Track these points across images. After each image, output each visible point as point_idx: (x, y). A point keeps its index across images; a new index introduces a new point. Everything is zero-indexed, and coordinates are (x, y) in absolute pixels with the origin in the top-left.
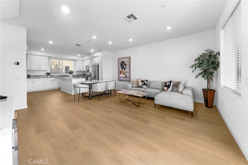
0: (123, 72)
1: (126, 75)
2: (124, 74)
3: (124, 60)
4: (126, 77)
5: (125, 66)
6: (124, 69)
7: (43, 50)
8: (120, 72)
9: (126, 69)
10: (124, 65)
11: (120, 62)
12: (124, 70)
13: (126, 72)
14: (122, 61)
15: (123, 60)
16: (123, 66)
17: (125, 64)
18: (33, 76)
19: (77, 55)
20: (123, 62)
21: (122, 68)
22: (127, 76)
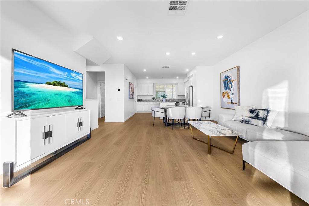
0: (228, 94)
1: (232, 99)
2: (229, 98)
3: (229, 74)
4: (232, 102)
5: (231, 83)
6: (229, 88)
7: (147, 78)
8: (223, 94)
9: (232, 89)
10: (229, 83)
11: (223, 78)
12: (229, 91)
13: (233, 94)
14: (226, 76)
15: (226, 74)
16: (228, 85)
17: (230, 80)
18: (144, 100)
19: (176, 77)
20: (227, 78)
21: (226, 89)
22: (234, 101)
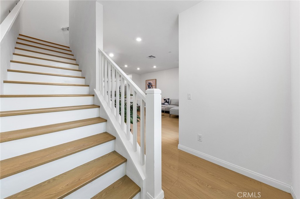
5: (152, 87)
15: (150, 82)
17: (151, 85)
20: (150, 83)
